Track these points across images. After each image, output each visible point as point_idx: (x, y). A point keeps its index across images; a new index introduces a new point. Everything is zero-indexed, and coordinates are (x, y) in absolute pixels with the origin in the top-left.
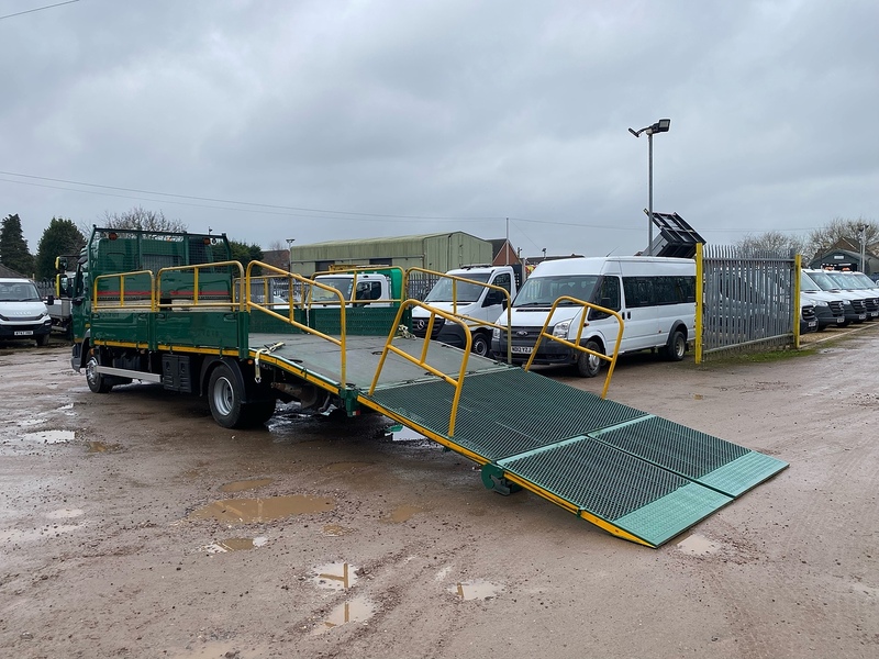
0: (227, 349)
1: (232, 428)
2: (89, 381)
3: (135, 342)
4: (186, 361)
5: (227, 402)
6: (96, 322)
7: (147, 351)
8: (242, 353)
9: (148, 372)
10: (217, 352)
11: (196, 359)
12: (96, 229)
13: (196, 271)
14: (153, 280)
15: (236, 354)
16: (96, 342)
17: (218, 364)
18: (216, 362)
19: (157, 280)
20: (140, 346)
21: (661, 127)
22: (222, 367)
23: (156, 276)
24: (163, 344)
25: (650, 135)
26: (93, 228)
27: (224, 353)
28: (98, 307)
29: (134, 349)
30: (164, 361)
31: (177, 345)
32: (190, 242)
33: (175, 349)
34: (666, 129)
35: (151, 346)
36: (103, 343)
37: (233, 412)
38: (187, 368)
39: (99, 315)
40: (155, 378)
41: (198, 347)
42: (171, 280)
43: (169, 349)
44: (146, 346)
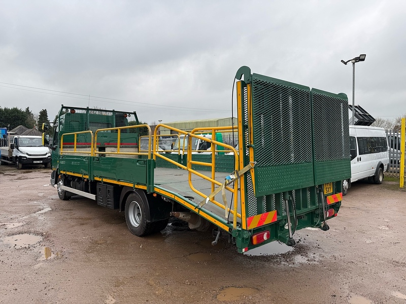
0: (138, 184)
1: (140, 236)
2: (59, 193)
3: (82, 174)
4: (111, 189)
5: (137, 217)
6: (62, 160)
7: (88, 179)
8: (149, 188)
9: (89, 193)
10: (131, 185)
11: (118, 189)
12: (63, 107)
13: (119, 131)
14: (92, 136)
15: (145, 188)
16: (62, 172)
17: (132, 192)
18: (130, 191)
19: (94, 136)
20: (84, 177)
21: (360, 59)
22: (134, 195)
23: (94, 134)
24: (97, 176)
25: (354, 63)
26: (61, 107)
27: (136, 186)
28: (63, 152)
29: (81, 178)
30: (98, 187)
31: (106, 178)
32: (116, 116)
33: (105, 180)
34: (363, 60)
35: (90, 177)
36: (65, 173)
37: (141, 226)
38: (112, 193)
39: (63, 156)
40: (92, 197)
41: (119, 180)
42: (105, 137)
43: (100, 180)
44: (87, 177)
